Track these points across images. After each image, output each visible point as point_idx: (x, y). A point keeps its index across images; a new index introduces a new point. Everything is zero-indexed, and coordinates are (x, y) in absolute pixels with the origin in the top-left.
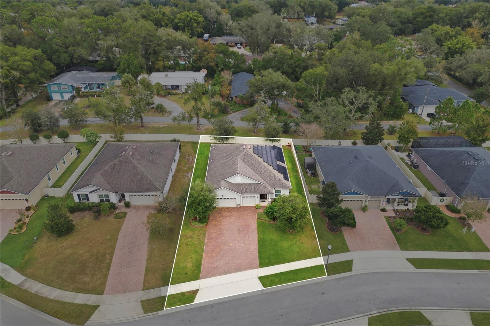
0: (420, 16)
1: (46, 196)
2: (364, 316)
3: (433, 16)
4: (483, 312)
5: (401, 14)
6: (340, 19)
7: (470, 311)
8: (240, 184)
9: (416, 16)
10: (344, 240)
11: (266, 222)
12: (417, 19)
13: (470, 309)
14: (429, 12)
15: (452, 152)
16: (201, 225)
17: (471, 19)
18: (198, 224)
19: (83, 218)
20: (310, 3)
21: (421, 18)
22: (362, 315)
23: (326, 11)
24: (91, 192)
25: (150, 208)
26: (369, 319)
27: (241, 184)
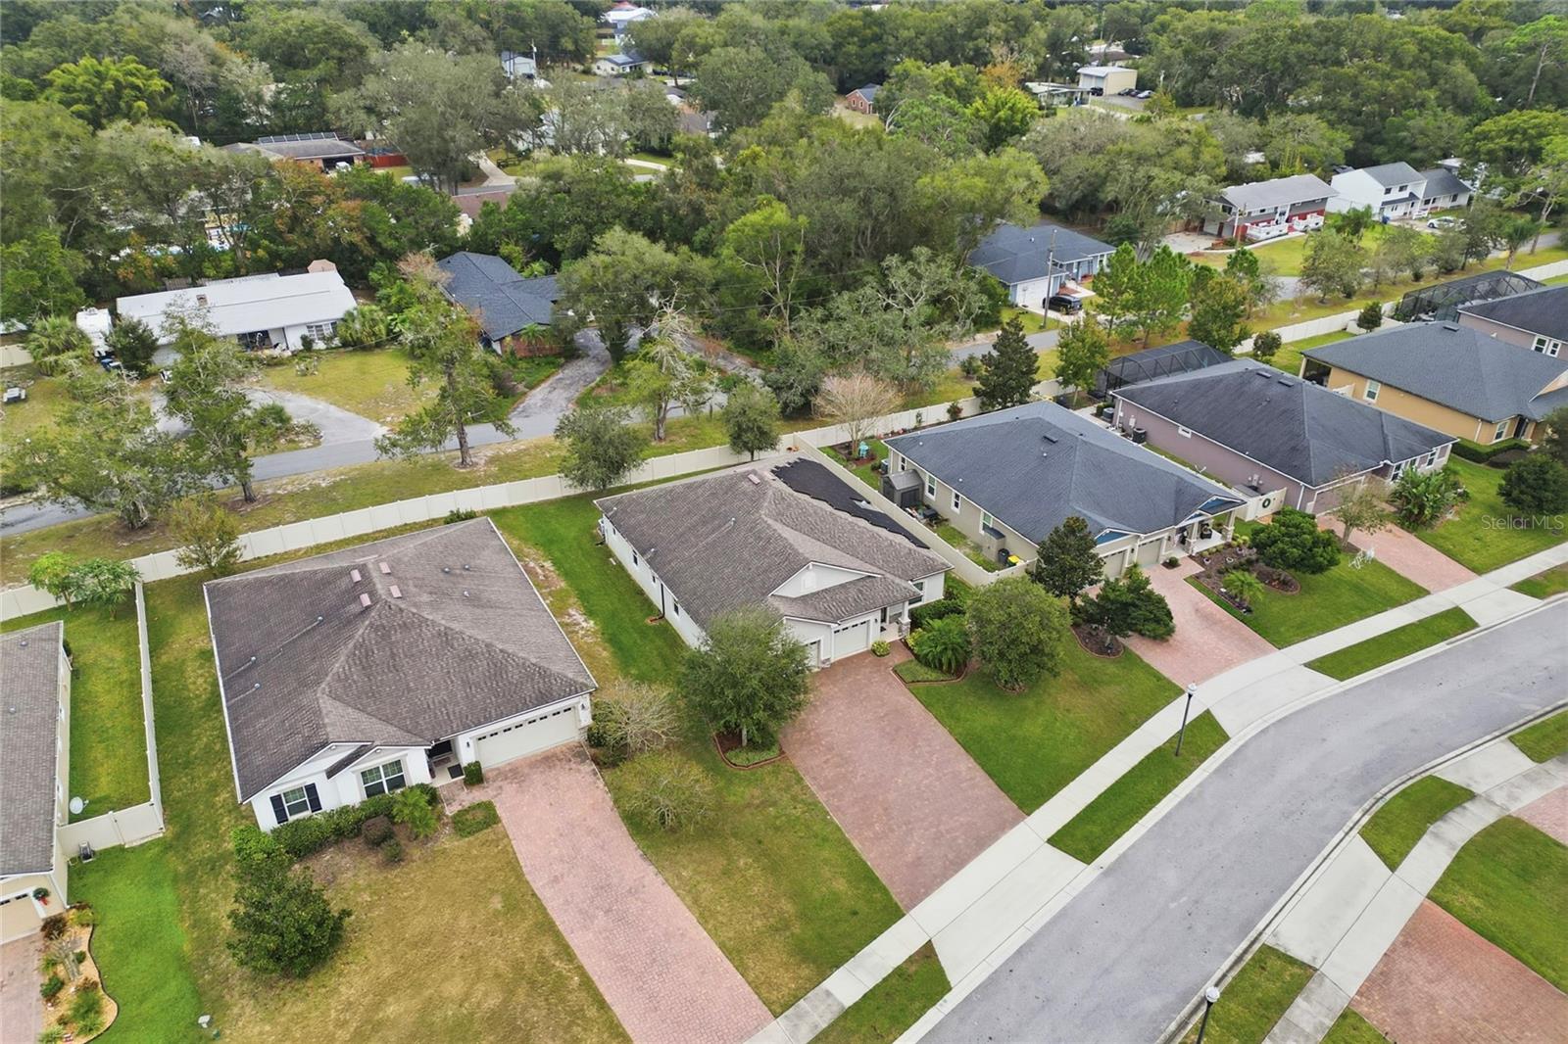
0: (850, 39)
1: (87, 857)
2: (1347, 834)
3: (881, 39)
4: (1523, 728)
5: (801, 35)
6: (605, 59)
7: (1506, 736)
8: (813, 594)
9: (840, 40)
10: (1148, 666)
11: (935, 684)
12: (844, 49)
13: (1503, 731)
14: (870, 28)
15: (1221, 380)
16: (765, 755)
17: (981, 42)
18: (756, 757)
19: (335, 878)
20: (510, 12)
21: (854, 43)
22: (1341, 834)
23: (564, 36)
24: (331, 772)
25: (560, 760)
26: (1362, 834)
27: (818, 593)
